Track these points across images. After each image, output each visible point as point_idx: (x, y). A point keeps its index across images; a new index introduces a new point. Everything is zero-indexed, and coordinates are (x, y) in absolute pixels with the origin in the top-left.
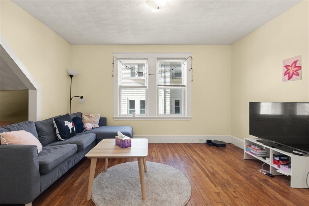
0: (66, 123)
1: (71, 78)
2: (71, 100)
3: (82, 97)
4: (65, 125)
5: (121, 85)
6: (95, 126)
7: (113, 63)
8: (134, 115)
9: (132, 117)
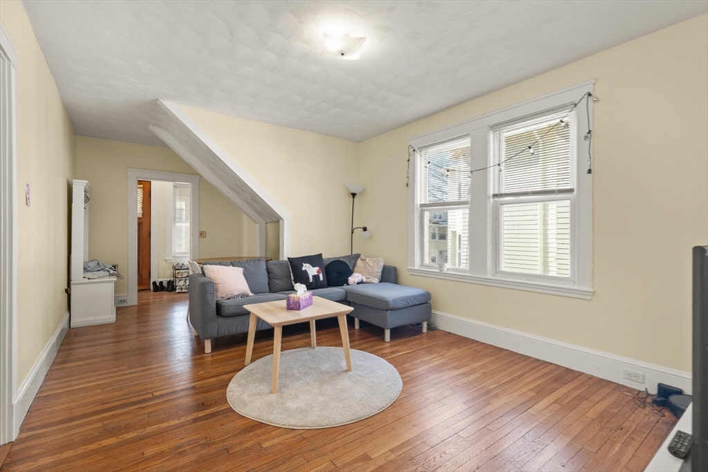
0: (306, 267)
1: (354, 198)
2: (352, 233)
3: (365, 229)
4: (304, 269)
5: (423, 203)
6: (369, 280)
7: (408, 160)
8: (441, 267)
9: (438, 271)
